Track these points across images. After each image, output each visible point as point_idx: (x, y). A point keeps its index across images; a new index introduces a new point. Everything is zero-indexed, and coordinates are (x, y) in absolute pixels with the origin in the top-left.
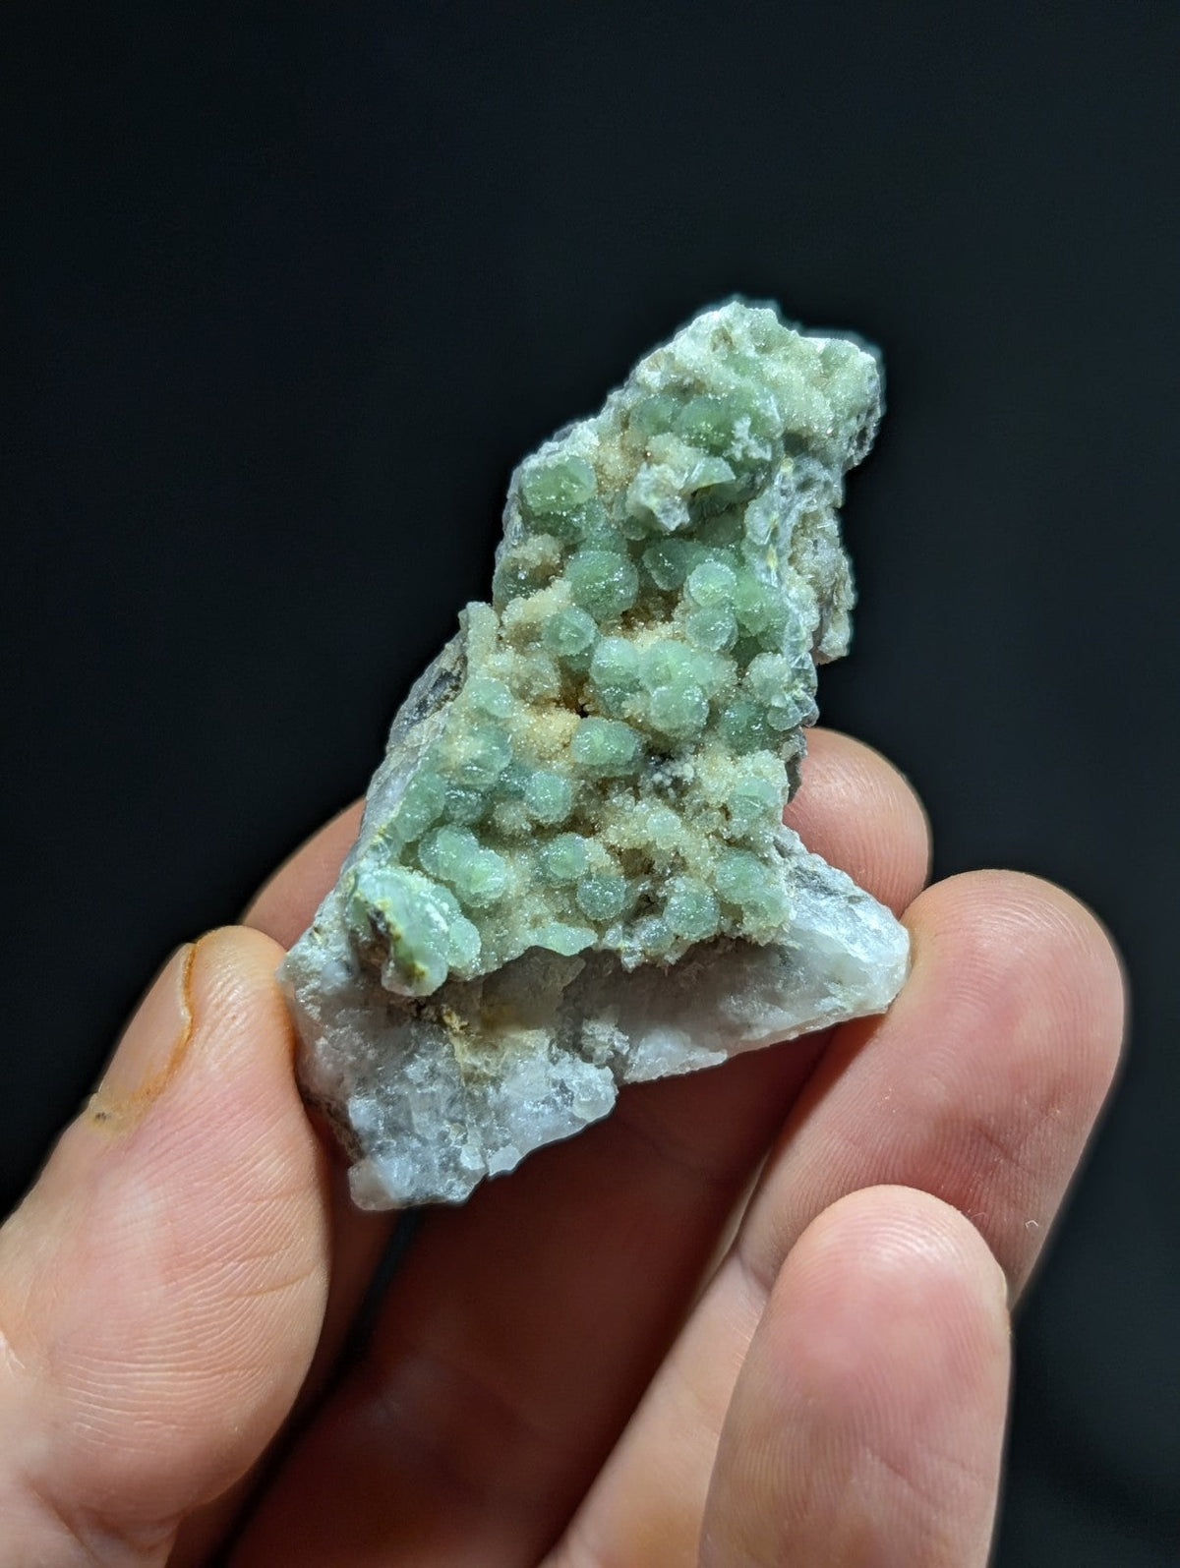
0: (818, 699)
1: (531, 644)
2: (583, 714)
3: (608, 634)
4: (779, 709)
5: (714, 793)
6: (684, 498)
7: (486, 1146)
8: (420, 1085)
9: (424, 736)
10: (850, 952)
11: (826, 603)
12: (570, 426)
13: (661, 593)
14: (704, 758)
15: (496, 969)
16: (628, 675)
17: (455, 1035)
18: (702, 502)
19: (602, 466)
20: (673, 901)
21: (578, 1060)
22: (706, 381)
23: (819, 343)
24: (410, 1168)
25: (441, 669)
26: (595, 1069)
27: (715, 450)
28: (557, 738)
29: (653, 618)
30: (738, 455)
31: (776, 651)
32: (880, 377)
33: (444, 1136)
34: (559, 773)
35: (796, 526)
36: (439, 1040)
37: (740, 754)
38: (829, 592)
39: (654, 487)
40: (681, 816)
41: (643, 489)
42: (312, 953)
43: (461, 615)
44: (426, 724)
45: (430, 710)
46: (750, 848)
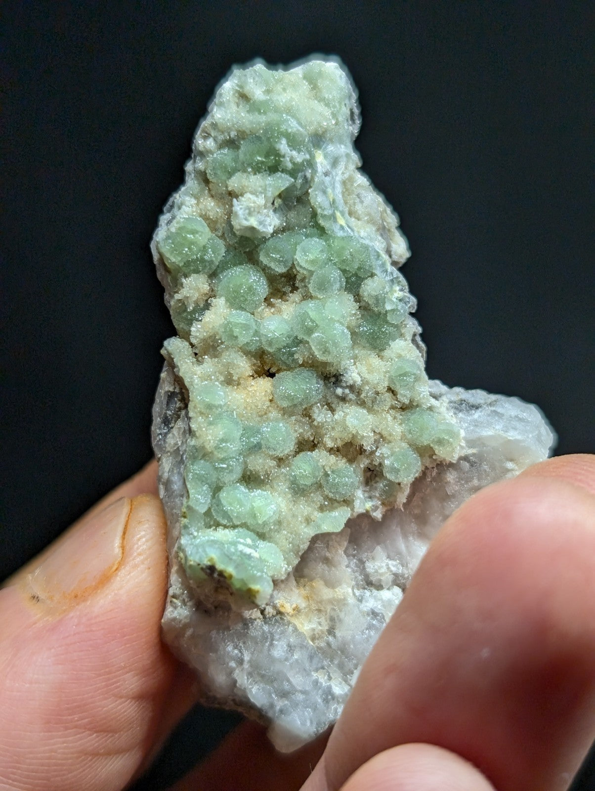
0: (412, 292)
1: (218, 348)
2: (272, 375)
3: (263, 317)
4: (393, 310)
5: (378, 383)
6: (269, 208)
7: (345, 674)
8: (286, 659)
9: (178, 440)
10: (509, 438)
11: (383, 231)
12: (171, 200)
13: (282, 275)
14: (361, 364)
15: (297, 562)
16: (289, 337)
17: (292, 616)
18: (281, 205)
19: (206, 215)
20: (387, 462)
21: (375, 592)
22: (244, 129)
23: (297, 71)
24: (306, 714)
25: (167, 392)
26: (388, 591)
27: (274, 170)
28: (264, 399)
29: (284, 294)
30: (290, 166)
31: (372, 275)
32: (346, 74)
33: (316, 683)
34: (277, 420)
35: (343, 191)
36: (284, 625)
37: (382, 350)
38: (381, 222)
39: (247, 211)
40: (365, 407)
41: (241, 216)
42: (178, 613)
43: (163, 352)
44: (175, 431)
45: (173, 421)
46: (417, 406)
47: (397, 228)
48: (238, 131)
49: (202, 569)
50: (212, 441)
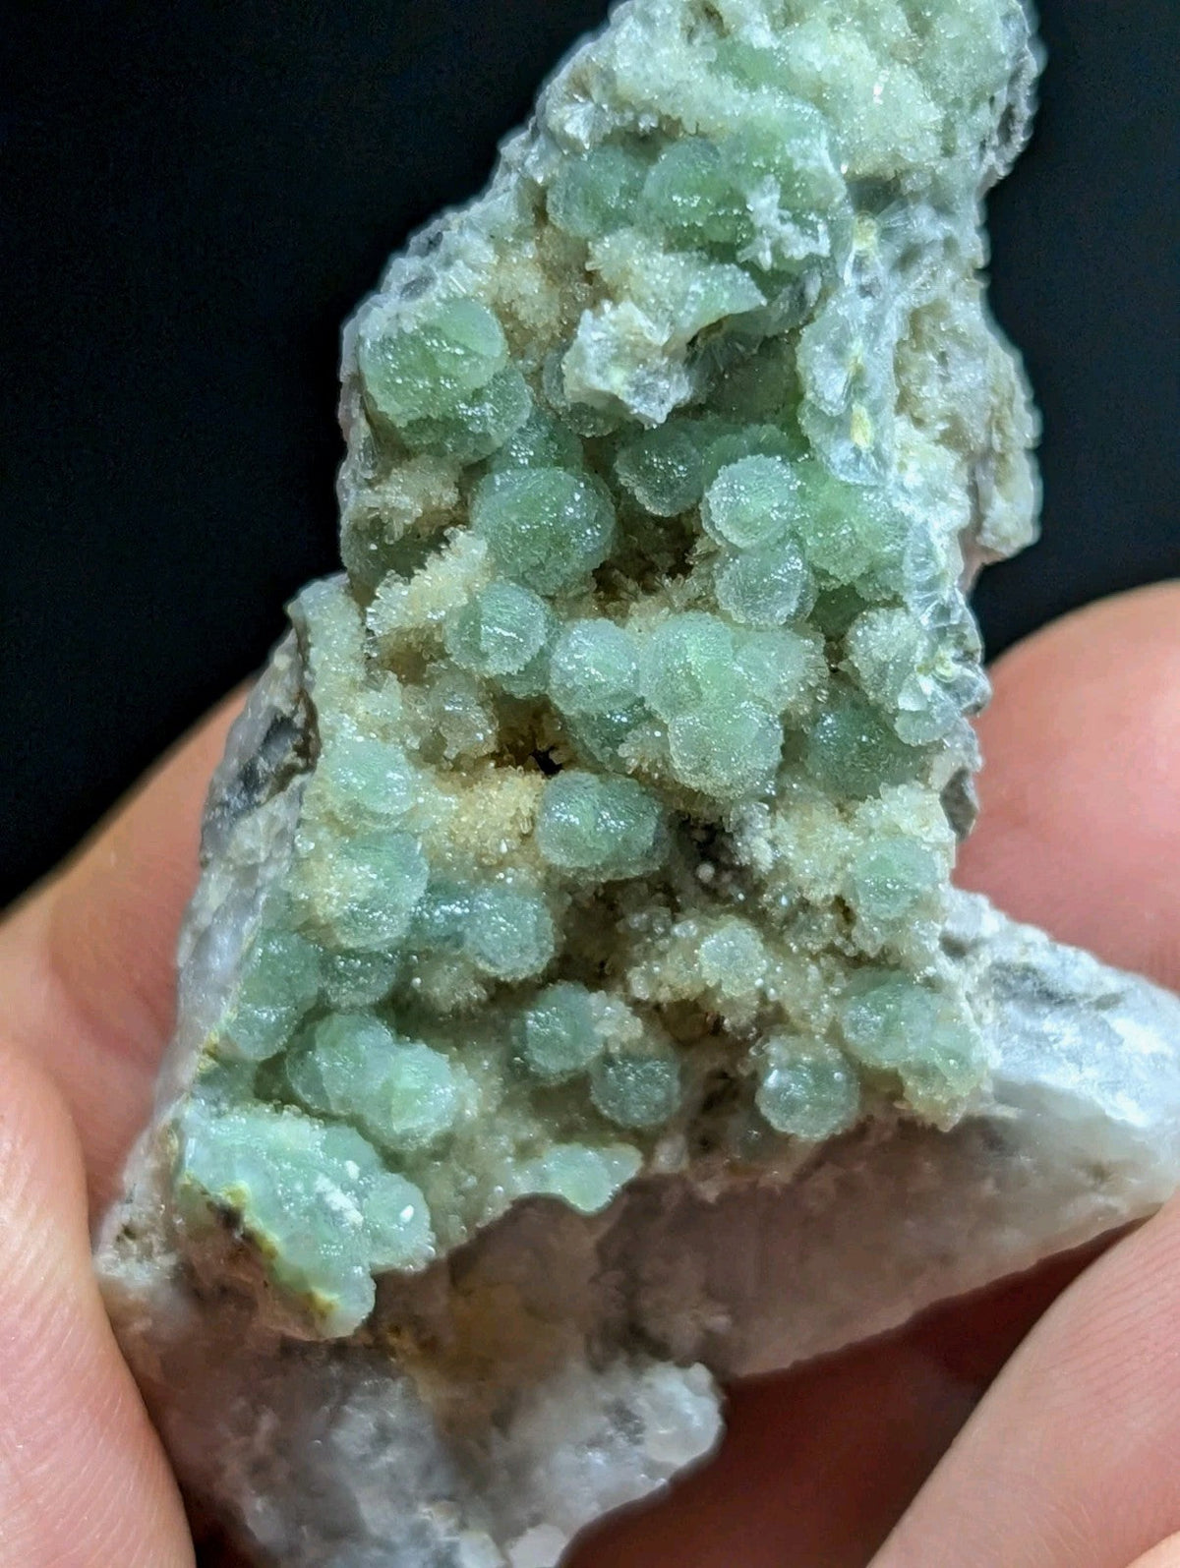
1: (429, 665)
2: (551, 770)
3: (573, 616)
4: (915, 715)
5: (816, 881)
6: (673, 356)
7: (503, 1529)
9: (261, 844)
10: (1108, 1113)
12: (435, 225)
14: (786, 820)
18: (709, 349)
19: (508, 306)
20: (771, 1079)
25: (272, 711)
26: (676, 1371)
27: (722, 252)
28: (508, 827)
30: (766, 259)
31: (895, 602)
34: (522, 889)
35: (900, 341)
37: (852, 799)
38: (982, 434)
39: (613, 351)
40: (759, 928)
41: (592, 362)
42: (127, 1272)
43: (291, 609)
44: (260, 819)
45: (266, 790)
46: (897, 967)
47: (1027, 451)
48: (664, 119)
49: (210, 1205)
50: (335, 902)
